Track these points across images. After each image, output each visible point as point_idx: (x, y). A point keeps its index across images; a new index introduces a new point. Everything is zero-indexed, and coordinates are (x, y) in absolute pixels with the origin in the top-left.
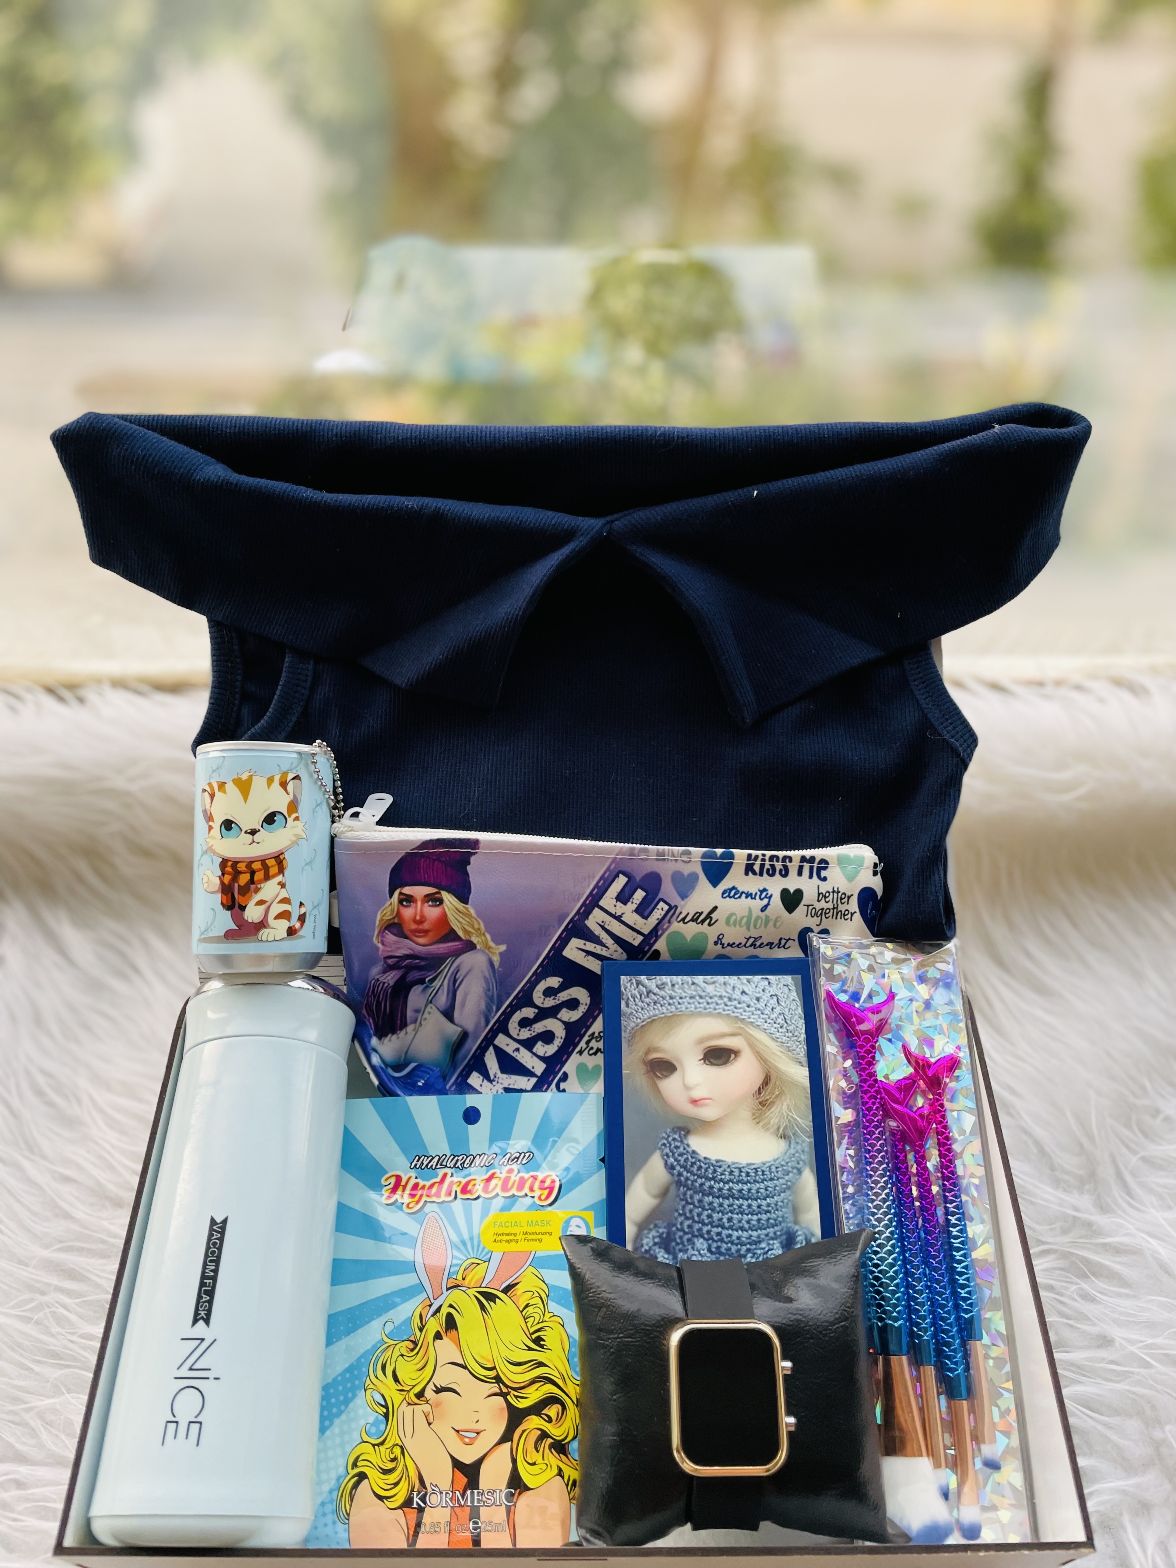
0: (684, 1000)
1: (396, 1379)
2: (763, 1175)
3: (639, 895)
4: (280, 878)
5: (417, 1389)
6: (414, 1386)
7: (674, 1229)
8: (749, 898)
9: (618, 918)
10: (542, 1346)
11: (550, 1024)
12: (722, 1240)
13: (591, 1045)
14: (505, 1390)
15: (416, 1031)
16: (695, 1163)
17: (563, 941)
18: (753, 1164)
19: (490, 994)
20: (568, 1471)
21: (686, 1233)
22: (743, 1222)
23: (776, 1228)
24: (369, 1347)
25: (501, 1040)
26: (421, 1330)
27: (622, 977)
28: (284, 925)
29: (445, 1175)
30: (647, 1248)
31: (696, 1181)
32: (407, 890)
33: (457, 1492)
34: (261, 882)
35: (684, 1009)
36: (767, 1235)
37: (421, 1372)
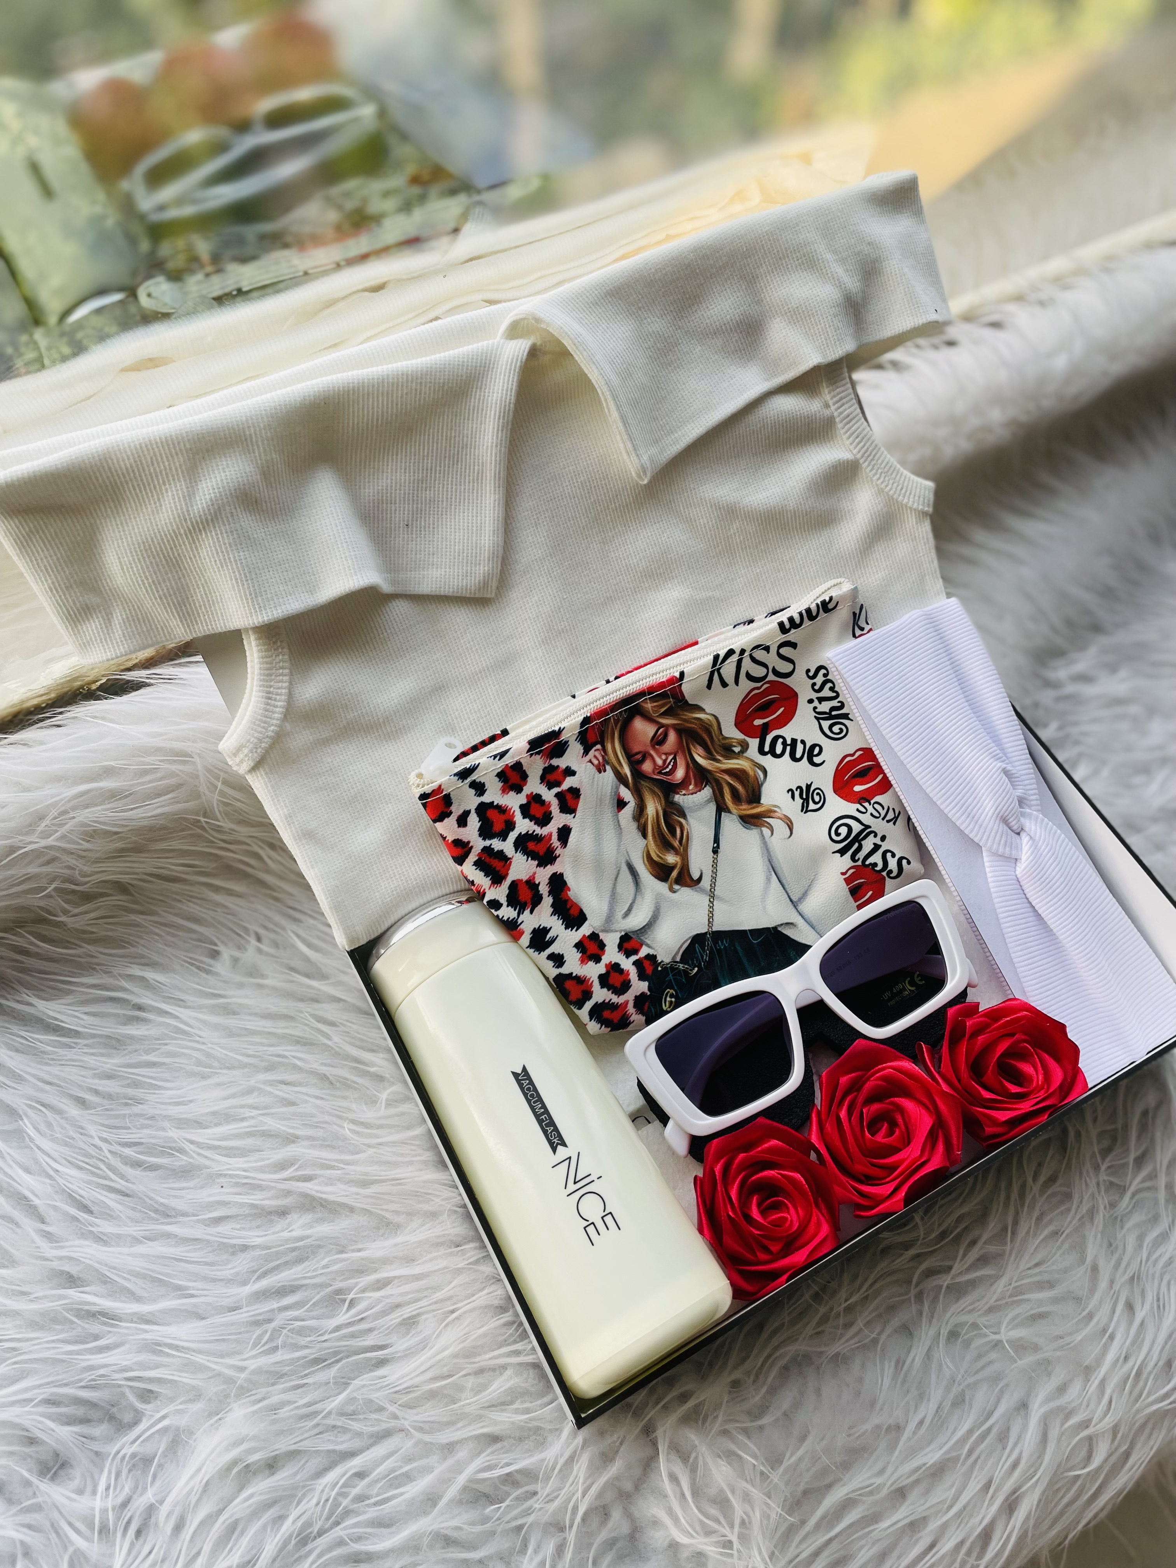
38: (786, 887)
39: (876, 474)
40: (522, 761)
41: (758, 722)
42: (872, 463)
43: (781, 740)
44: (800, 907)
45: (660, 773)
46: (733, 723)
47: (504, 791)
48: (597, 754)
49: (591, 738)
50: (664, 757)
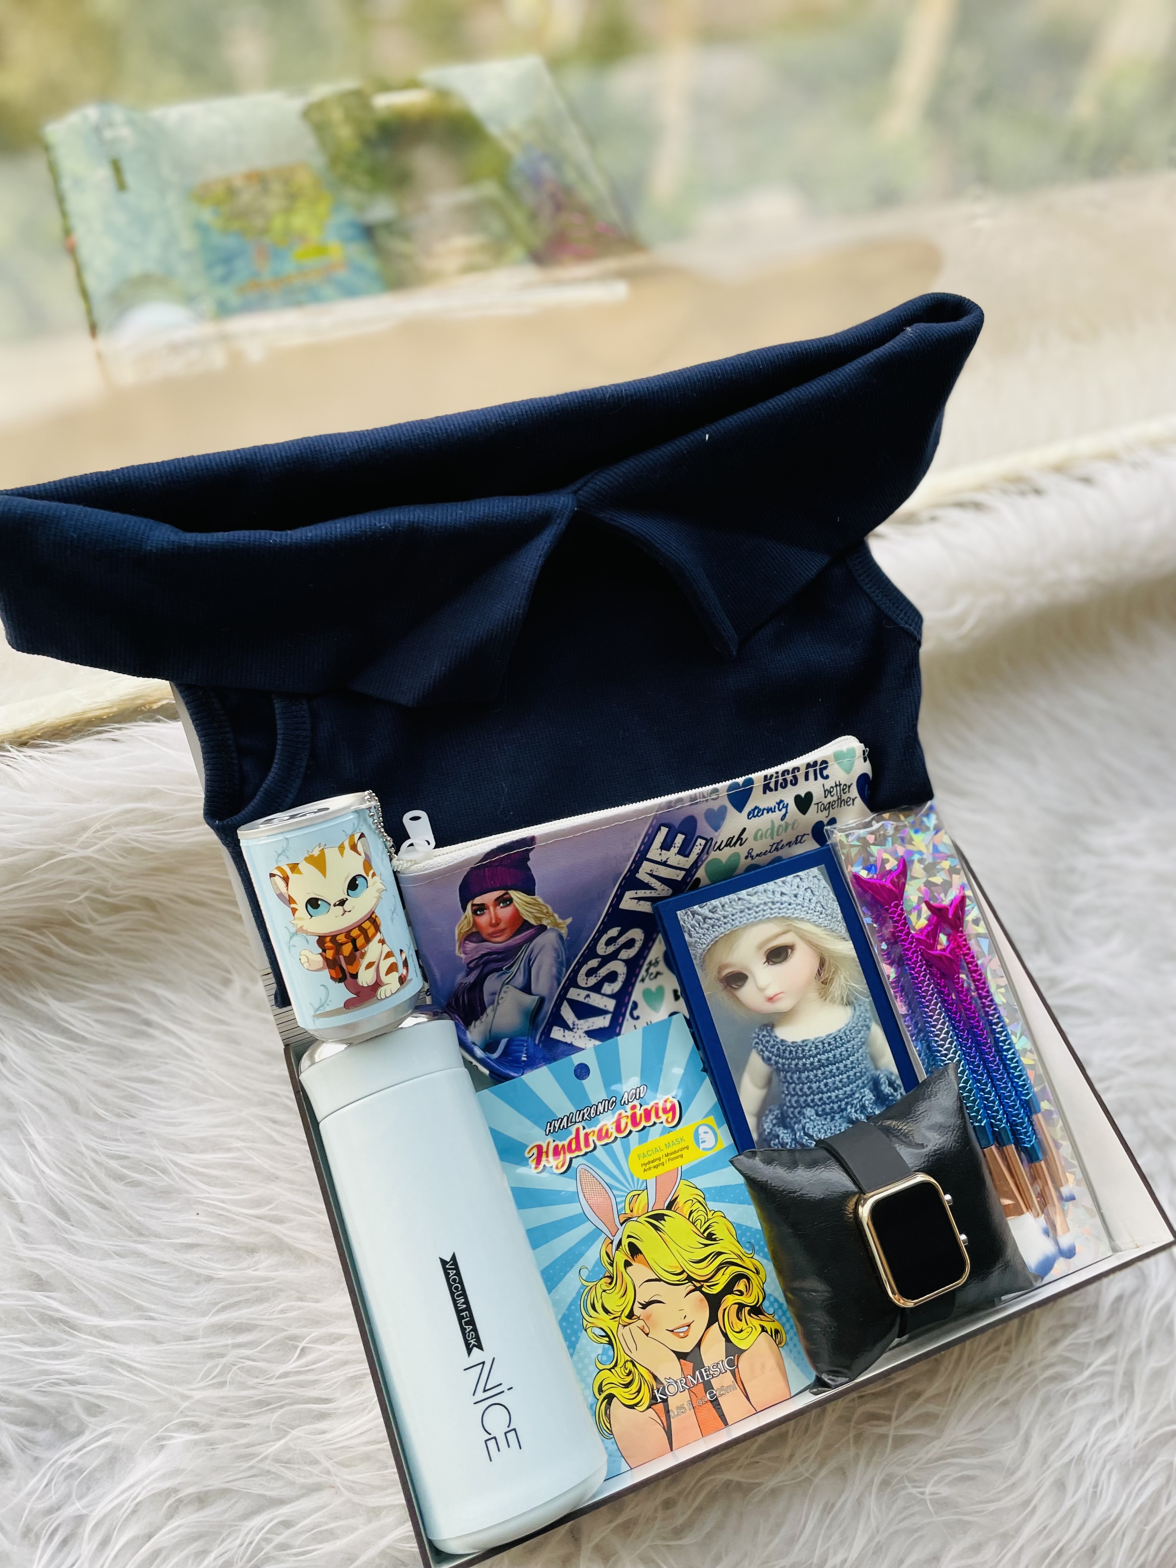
0: (736, 916)
1: (607, 1311)
2: (841, 1040)
3: (680, 838)
4: (378, 936)
5: (627, 1312)
6: (623, 1311)
7: (785, 1108)
8: (770, 812)
9: (664, 864)
10: (715, 1240)
11: (614, 966)
12: (825, 1103)
13: (651, 971)
14: (698, 1285)
15: (495, 1010)
16: (786, 1049)
17: (619, 897)
18: (830, 1035)
19: (560, 960)
20: (768, 1326)
21: (795, 1108)
22: (837, 1082)
23: (863, 1078)
24: (574, 1295)
25: (574, 994)
26: (612, 1265)
27: (678, 912)
28: (395, 976)
29: (578, 1130)
30: (768, 1130)
31: (790, 1064)
32: (478, 900)
33: (689, 1377)
34: (364, 946)
35: (738, 924)
36: (858, 1086)
37: (624, 1298)
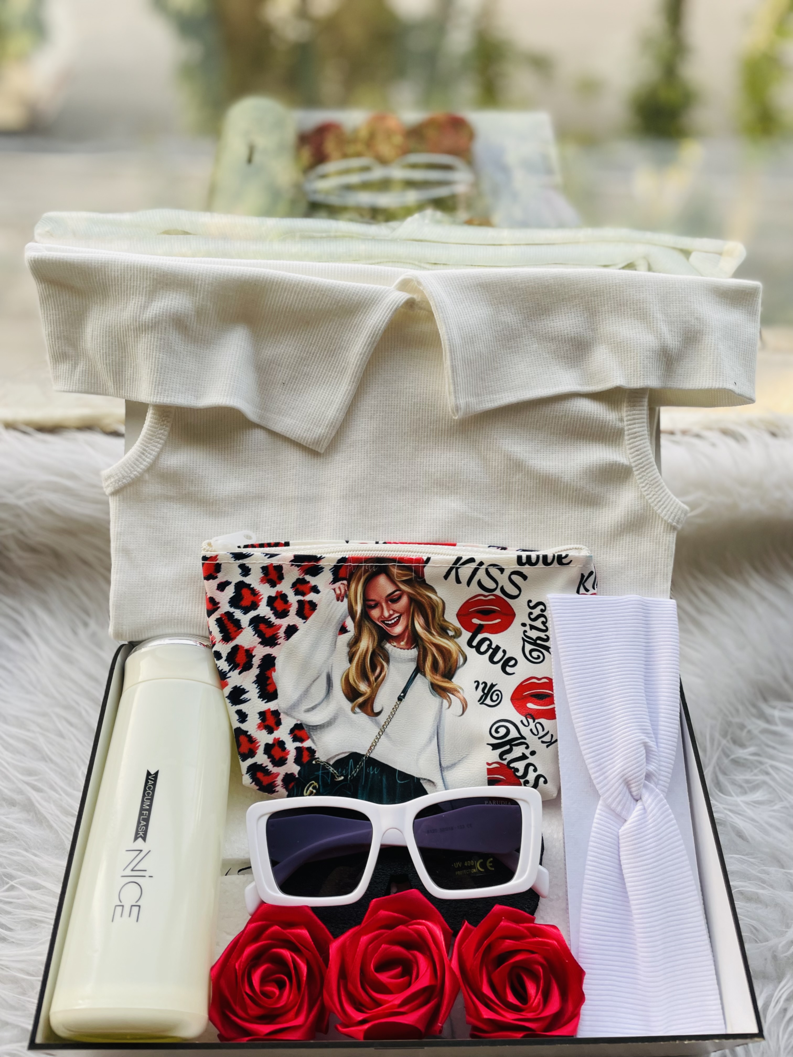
38: (441, 753)
39: (642, 483)
40: (284, 566)
41: (476, 621)
42: (643, 474)
43: (488, 642)
44: (445, 773)
45: (383, 622)
46: (456, 613)
47: (263, 581)
48: (342, 587)
49: (342, 573)
50: (391, 612)
